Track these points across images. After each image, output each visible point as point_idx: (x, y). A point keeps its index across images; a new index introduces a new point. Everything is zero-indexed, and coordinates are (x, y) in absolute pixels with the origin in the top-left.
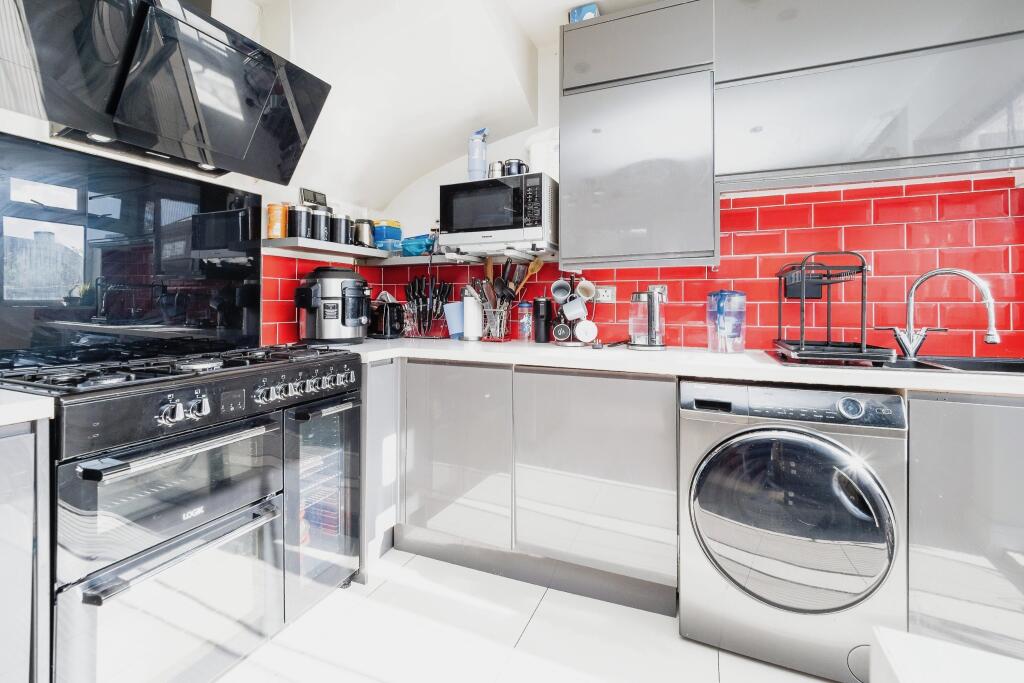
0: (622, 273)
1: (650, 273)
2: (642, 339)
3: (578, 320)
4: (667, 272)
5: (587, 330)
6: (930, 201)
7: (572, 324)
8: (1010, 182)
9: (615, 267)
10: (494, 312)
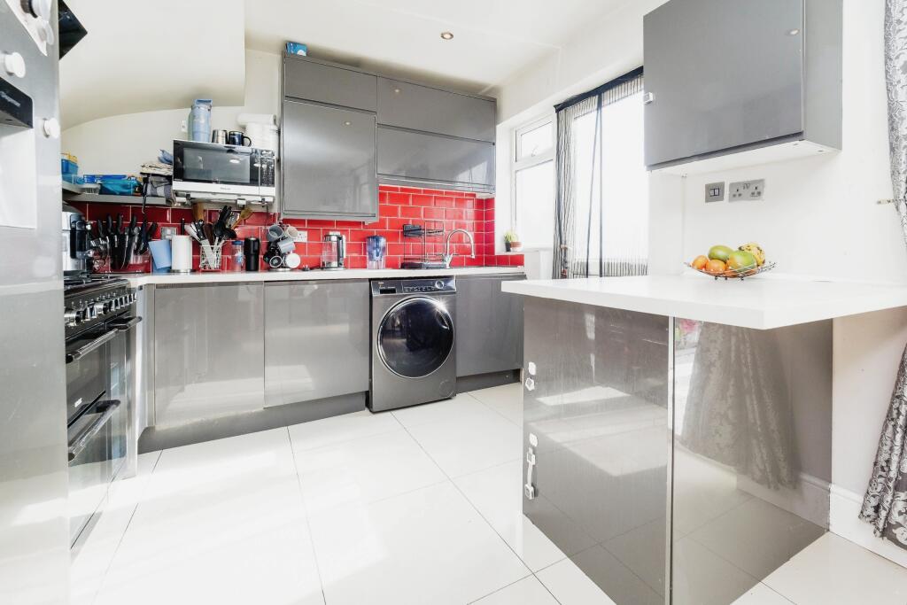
0: (311, 222)
1: (330, 223)
2: (335, 264)
3: (289, 253)
4: (340, 223)
5: (293, 260)
6: (452, 199)
7: (283, 255)
8: (474, 195)
9: (306, 218)
10: (212, 248)
